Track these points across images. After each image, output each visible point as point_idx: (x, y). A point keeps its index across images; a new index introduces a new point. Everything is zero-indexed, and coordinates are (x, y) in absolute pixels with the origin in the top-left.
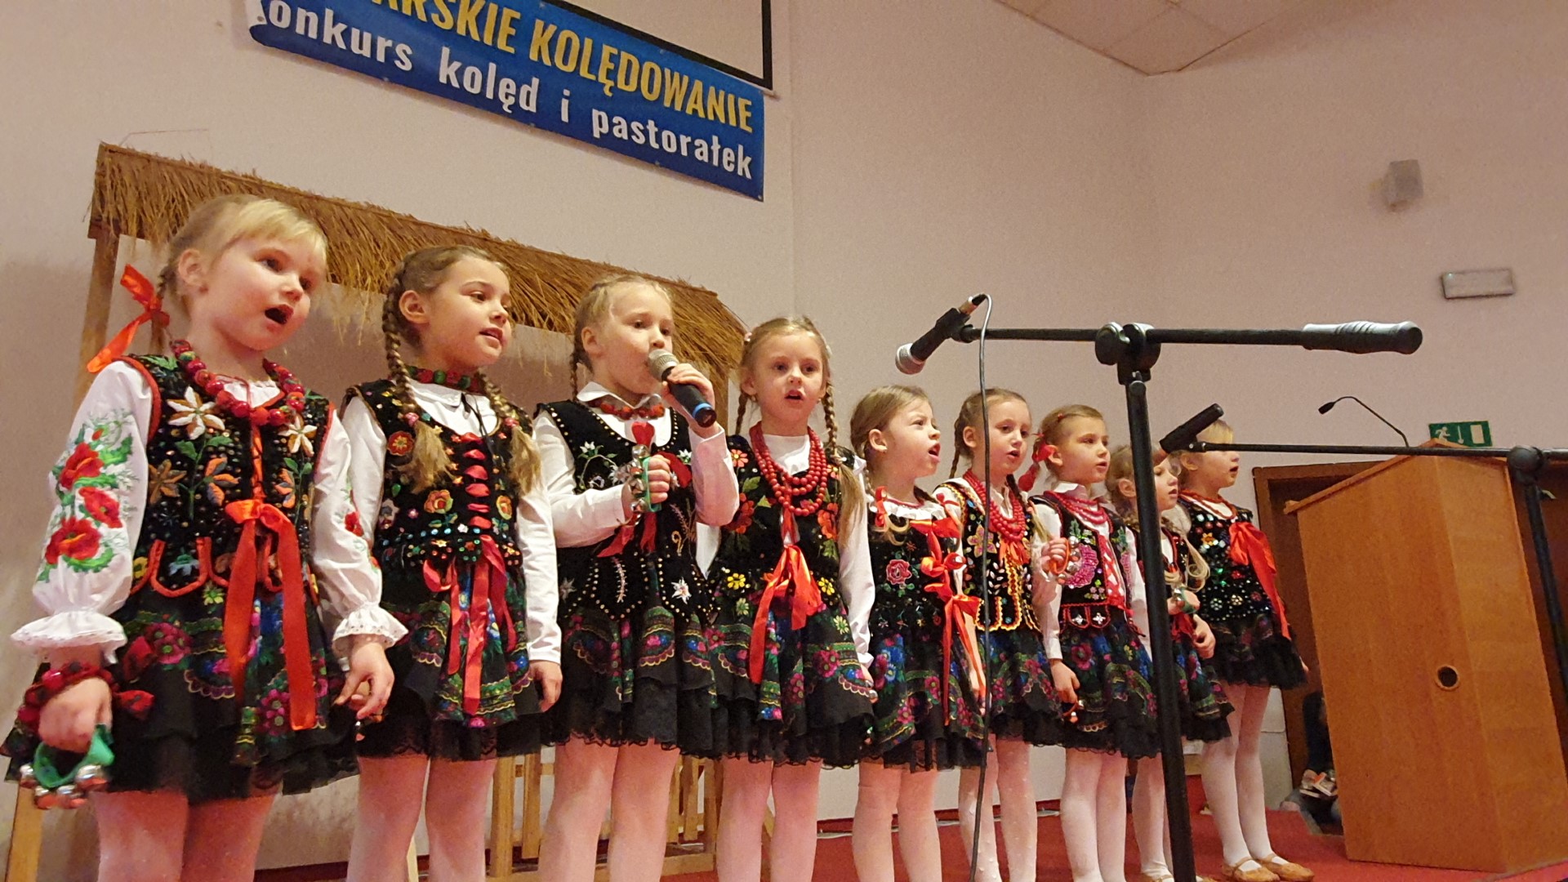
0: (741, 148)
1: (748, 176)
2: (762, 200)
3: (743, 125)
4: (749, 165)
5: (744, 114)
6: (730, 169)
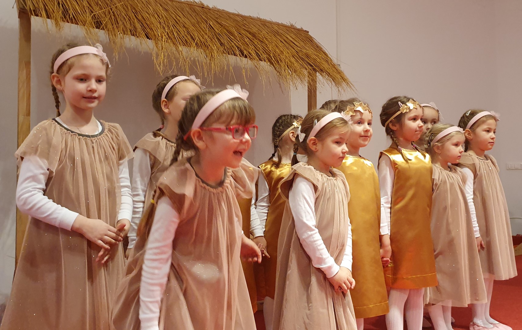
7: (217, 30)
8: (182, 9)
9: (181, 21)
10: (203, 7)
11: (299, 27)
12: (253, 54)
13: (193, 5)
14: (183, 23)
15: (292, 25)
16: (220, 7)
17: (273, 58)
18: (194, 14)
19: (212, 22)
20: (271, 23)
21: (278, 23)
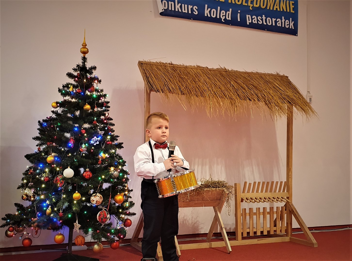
0: (291, 19)
1: (293, 28)
2: (297, 36)
3: (292, 11)
4: (293, 24)
5: (292, 7)
6: (287, 27)
7: (236, 88)
8: (216, 75)
9: (218, 85)
10: (226, 72)
11: (281, 74)
12: (256, 100)
13: (221, 71)
14: (219, 86)
15: (277, 74)
16: (235, 69)
17: (267, 101)
18: (222, 78)
19: (232, 82)
20: (265, 74)
21: (269, 73)
